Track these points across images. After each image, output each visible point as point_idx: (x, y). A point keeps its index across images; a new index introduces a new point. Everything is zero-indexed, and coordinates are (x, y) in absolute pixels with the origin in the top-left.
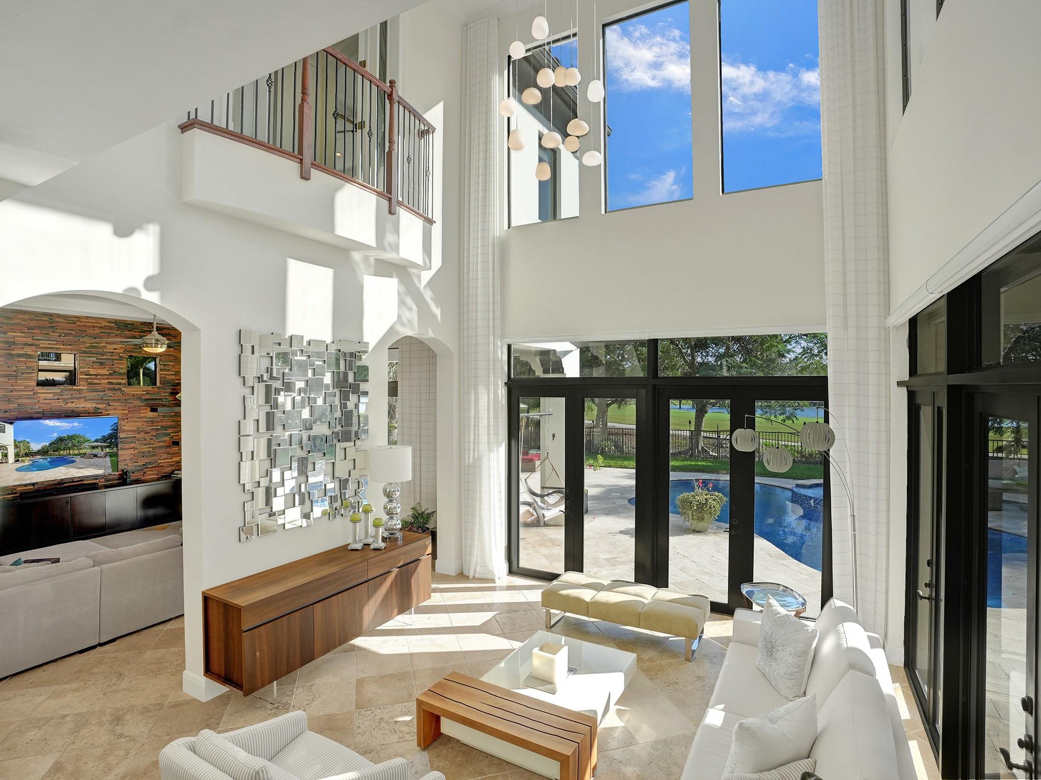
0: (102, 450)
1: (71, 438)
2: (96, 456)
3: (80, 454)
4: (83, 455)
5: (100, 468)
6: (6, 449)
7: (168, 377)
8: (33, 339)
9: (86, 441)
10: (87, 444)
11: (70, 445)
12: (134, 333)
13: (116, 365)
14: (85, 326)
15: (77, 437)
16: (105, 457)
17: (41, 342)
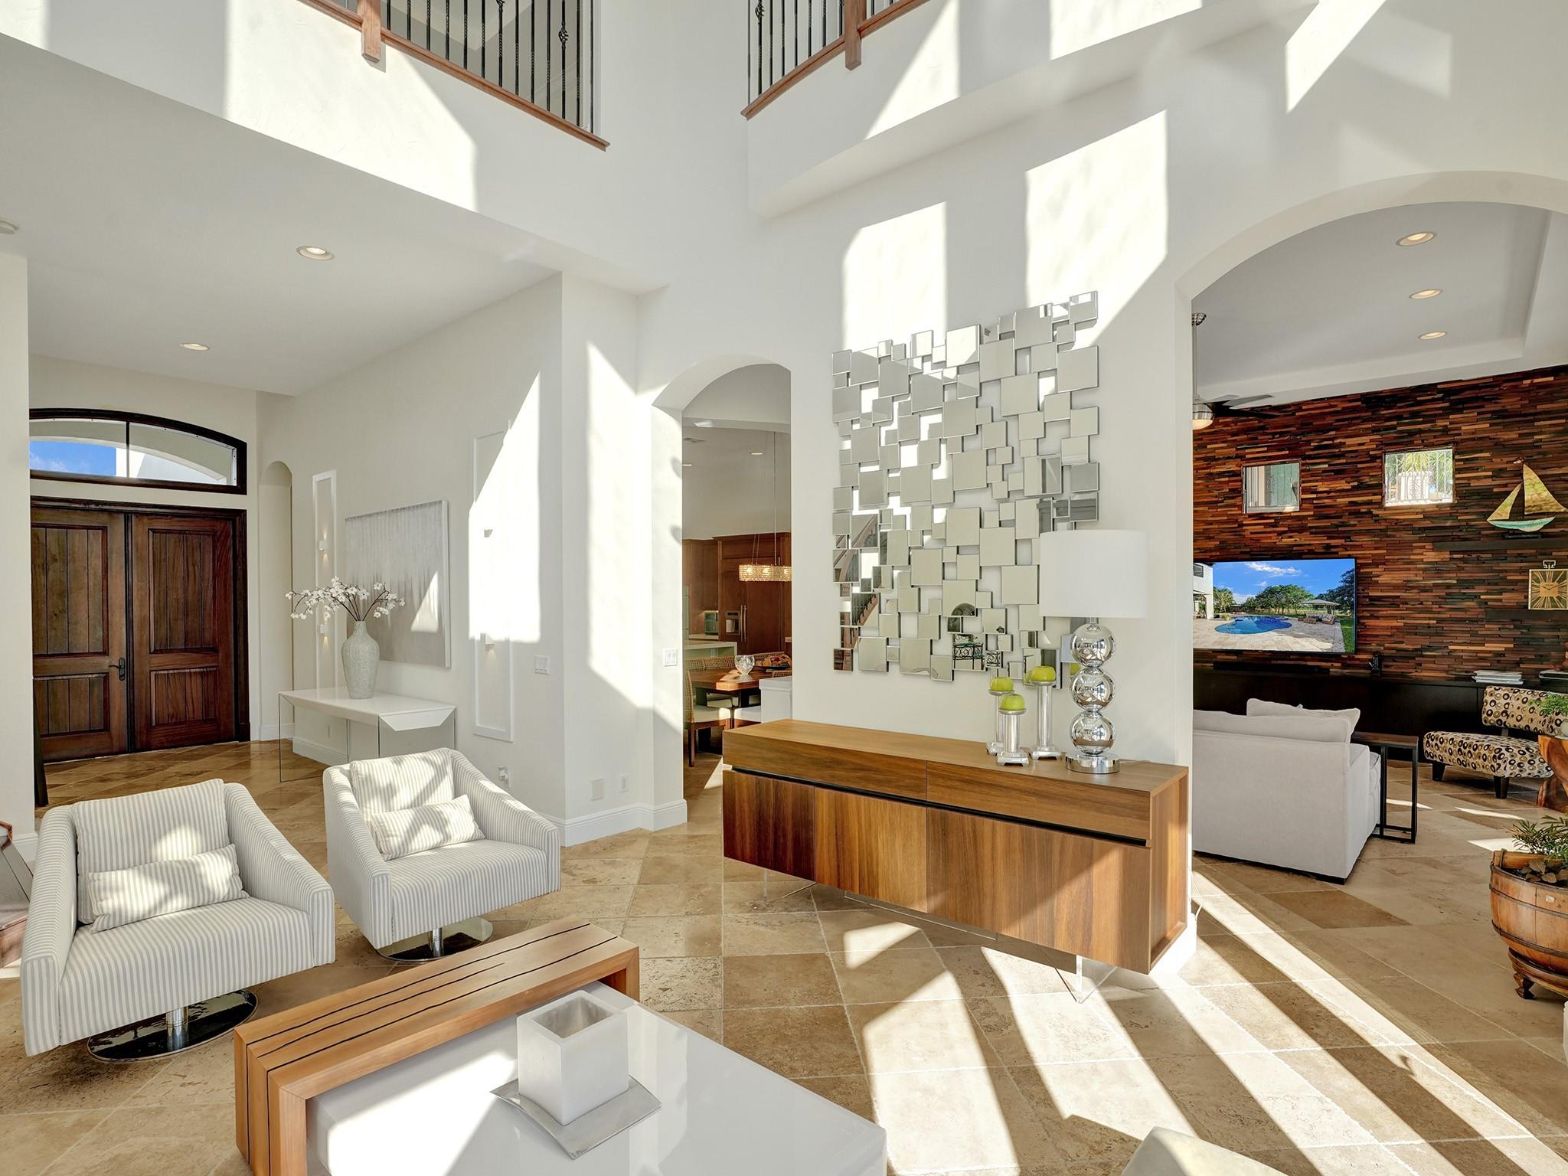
0: (1329, 612)
1: (1285, 590)
2: (1319, 620)
3: (1297, 615)
4: (1302, 618)
5: (1327, 640)
6: (1205, 599)
7: (1474, 483)
8: (1237, 449)
9: (1306, 597)
10: (1307, 601)
11: (1284, 600)
12: (1398, 410)
13: (1363, 471)
14: (1312, 416)
15: (1294, 588)
16: (1334, 623)
17: (1247, 451)
